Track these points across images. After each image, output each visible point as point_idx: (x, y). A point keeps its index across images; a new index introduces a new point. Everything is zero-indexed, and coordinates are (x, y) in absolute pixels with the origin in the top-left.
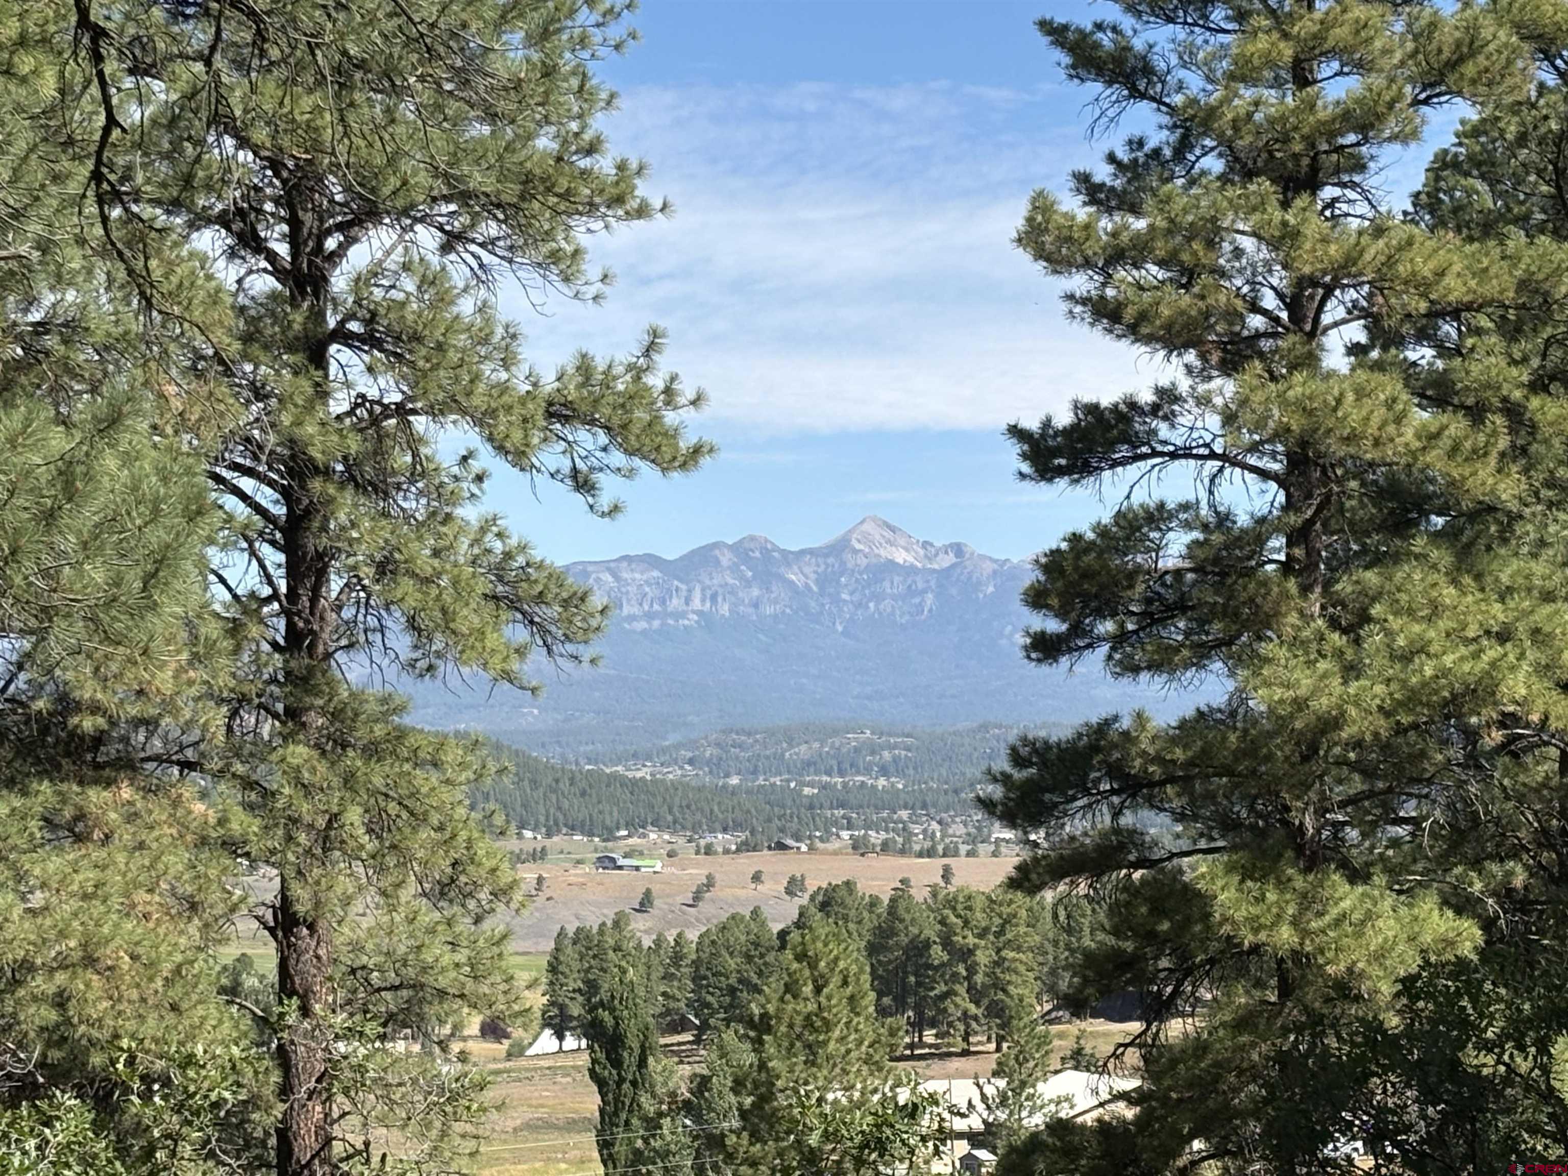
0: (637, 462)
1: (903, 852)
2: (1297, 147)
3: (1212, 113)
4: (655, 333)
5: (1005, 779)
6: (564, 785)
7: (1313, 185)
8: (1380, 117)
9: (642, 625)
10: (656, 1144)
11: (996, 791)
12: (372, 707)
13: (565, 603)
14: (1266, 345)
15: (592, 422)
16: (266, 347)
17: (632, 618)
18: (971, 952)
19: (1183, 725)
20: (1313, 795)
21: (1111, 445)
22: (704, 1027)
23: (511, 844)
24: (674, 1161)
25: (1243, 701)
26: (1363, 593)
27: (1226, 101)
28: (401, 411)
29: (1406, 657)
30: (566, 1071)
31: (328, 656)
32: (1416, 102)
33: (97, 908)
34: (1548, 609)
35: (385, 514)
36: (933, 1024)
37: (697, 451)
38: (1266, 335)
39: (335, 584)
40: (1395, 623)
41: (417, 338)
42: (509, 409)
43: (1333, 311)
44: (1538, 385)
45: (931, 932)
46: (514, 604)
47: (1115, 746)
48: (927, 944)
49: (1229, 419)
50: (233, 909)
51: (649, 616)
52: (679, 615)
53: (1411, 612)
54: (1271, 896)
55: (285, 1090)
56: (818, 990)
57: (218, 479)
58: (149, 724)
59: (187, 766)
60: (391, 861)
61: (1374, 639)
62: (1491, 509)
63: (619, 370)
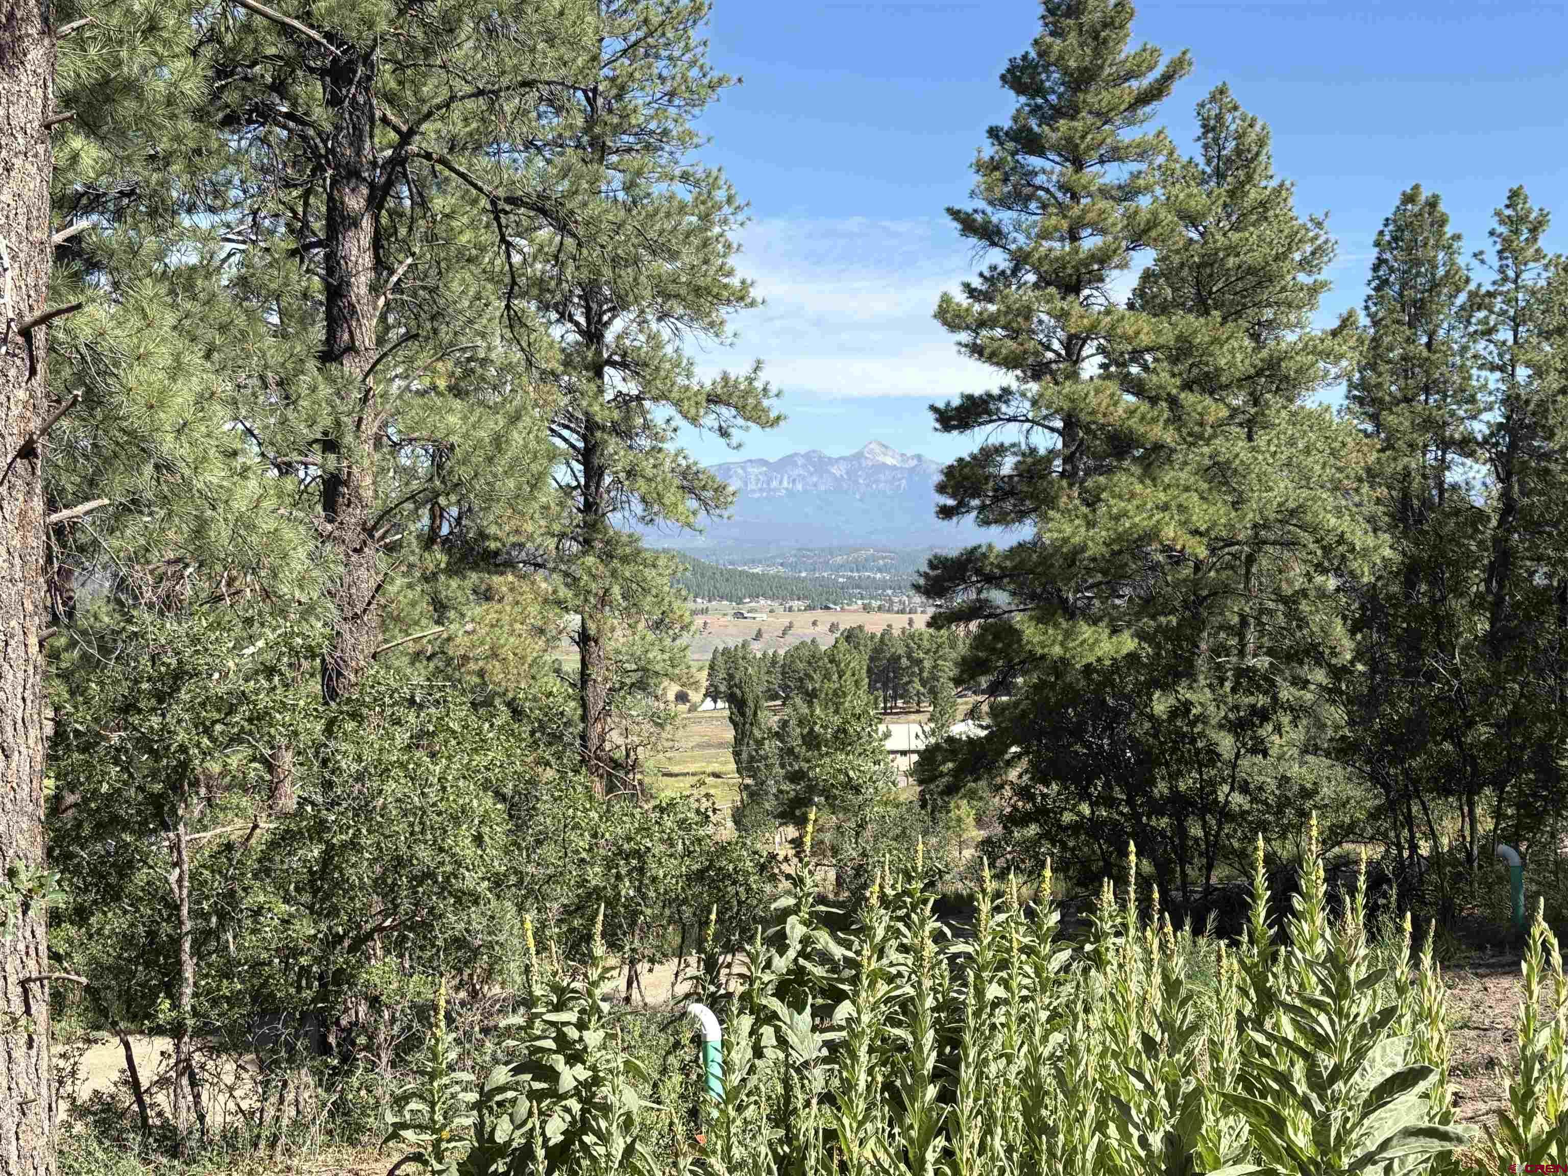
0: (749, 423)
1: (889, 611)
2: (1069, 271)
3: (1029, 255)
4: (759, 362)
5: (926, 575)
6: (718, 576)
7: (1077, 290)
8: (1109, 258)
9: (757, 495)
10: (762, 752)
11: (922, 581)
12: (625, 539)
13: (716, 490)
14: (1054, 366)
15: (729, 405)
16: (575, 368)
17: (753, 491)
18: (921, 661)
19: (1011, 550)
20: (1073, 584)
21: (979, 415)
22: (787, 697)
23: (690, 605)
24: (770, 761)
25: (1040, 538)
26: (1098, 487)
27: (1035, 249)
28: (639, 398)
29: (1117, 518)
30: (717, 719)
31: (604, 515)
32: (1128, 249)
33: (498, 631)
34: (1186, 495)
35: (631, 447)
36: (902, 697)
37: (778, 418)
38: (1056, 362)
39: (607, 480)
40: (1112, 502)
41: (646, 365)
42: (689, 399)
43: (1088, 350)
44: (1187, 386)
45: (901, 651)
46: (691, 491)
47: (977, 559)
48: (899, 657)
49: (1034, 403)
50: (560, 632)
51: (761, 490)
52: (775, 490)
53: (1120, 497)
54: (1050, 632)
55: (584, 718)
56: (840, 677)
57: (552, 430)
58: (521, 546)
59: (538, 566)
60: (633, 610)
61: (1102, 509)
62: (1162, 446)
63: (741, 379)
